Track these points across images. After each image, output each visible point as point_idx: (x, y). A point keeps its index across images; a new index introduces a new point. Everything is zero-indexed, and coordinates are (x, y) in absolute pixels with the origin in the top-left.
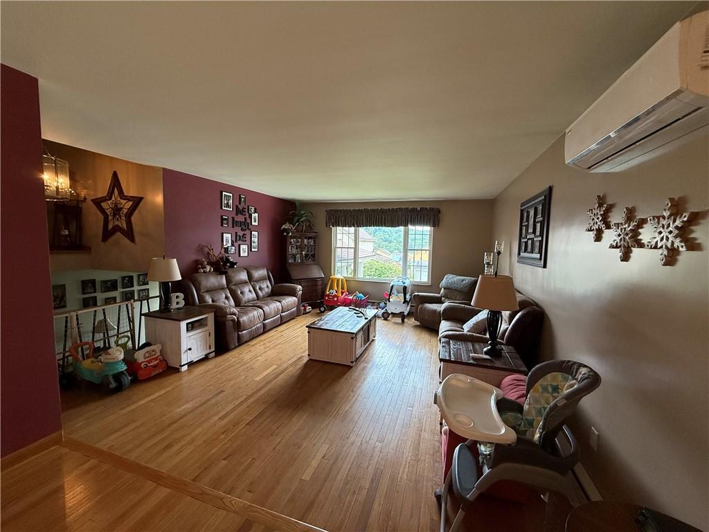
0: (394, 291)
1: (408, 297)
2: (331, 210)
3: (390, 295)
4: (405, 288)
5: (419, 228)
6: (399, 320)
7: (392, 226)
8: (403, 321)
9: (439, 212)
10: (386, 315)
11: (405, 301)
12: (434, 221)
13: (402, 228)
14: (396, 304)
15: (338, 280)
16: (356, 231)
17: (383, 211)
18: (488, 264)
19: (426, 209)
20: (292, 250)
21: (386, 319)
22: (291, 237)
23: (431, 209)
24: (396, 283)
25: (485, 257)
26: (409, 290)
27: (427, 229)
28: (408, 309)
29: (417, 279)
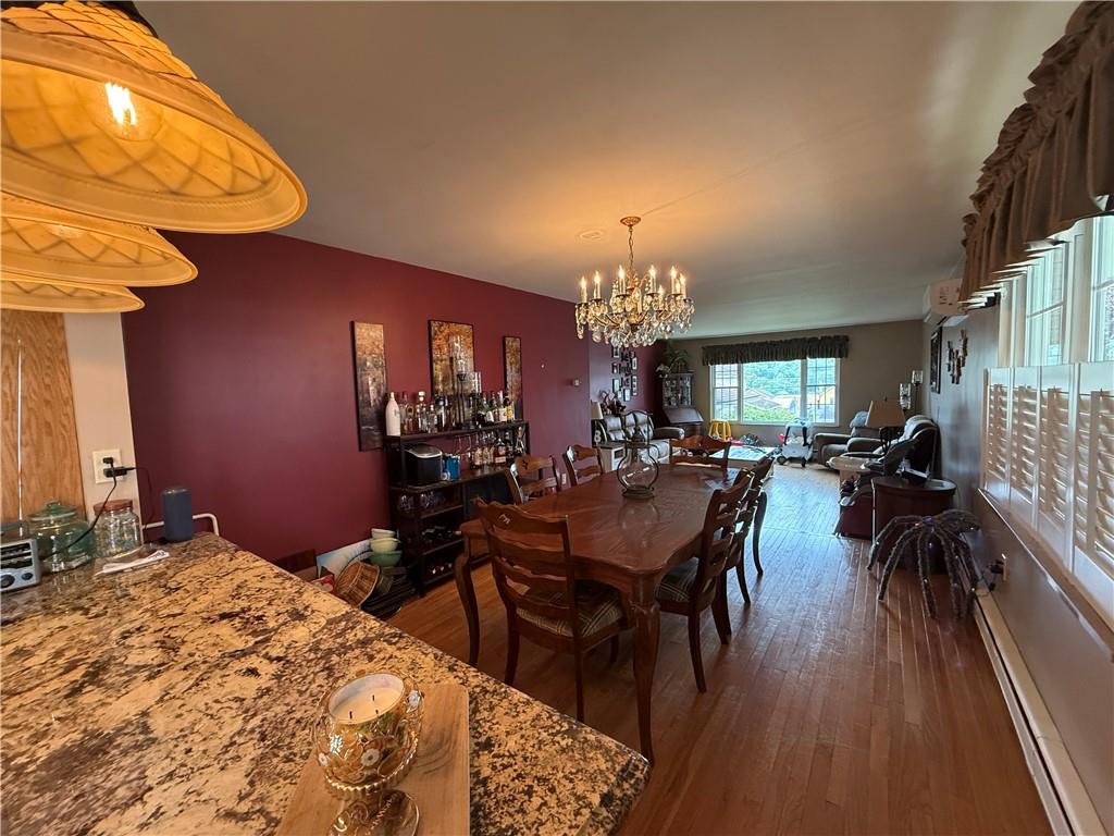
0: (791, 433)
1: (809, 441)
2: (709, 347)
3: (786, 438)
4: (805, 430)
5: (821, 361)
6: (800, 465)
7: (785, 359)
8: (803, 466)
9: (848, 340)
10: (781, 460)
11: (806, 444)
12: (840, 351)
13: (798, 362)
14: (795, 447)
15: (721, 424)
16: (739, 367)
17: (773, 344)
18: (905, 396)
19: (829, 338)
20: (668, 394)
21: (782, 464)
22: (667, 379)
23: (837, 338)
24: (794, 424)
25: (901, 389)
26: (810, 432)
27: (832, 362)
28: (810, 453)
29: (820, 421)
